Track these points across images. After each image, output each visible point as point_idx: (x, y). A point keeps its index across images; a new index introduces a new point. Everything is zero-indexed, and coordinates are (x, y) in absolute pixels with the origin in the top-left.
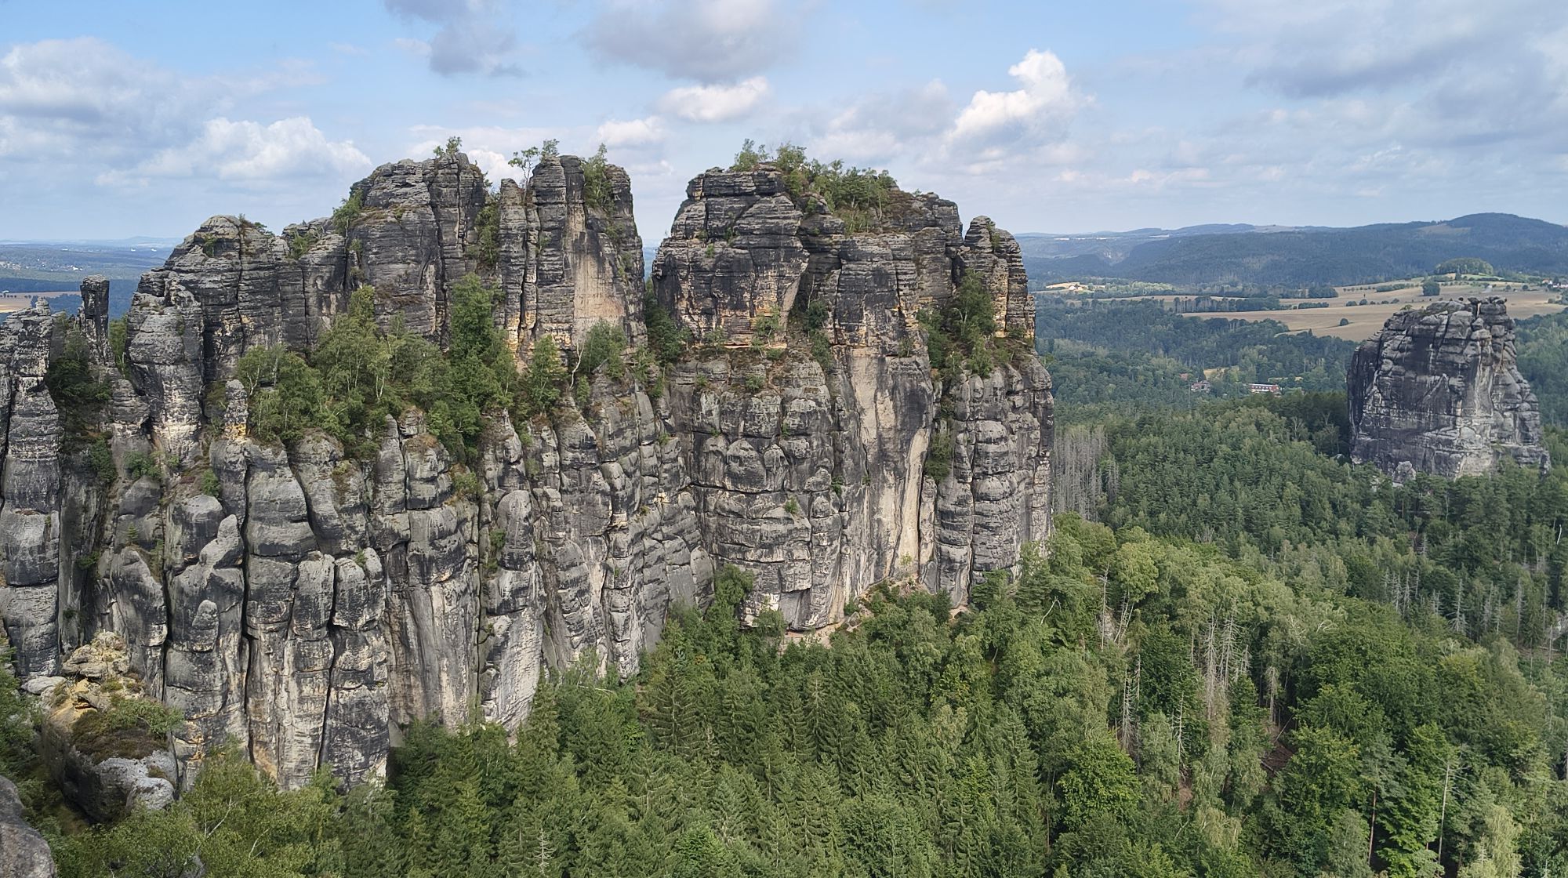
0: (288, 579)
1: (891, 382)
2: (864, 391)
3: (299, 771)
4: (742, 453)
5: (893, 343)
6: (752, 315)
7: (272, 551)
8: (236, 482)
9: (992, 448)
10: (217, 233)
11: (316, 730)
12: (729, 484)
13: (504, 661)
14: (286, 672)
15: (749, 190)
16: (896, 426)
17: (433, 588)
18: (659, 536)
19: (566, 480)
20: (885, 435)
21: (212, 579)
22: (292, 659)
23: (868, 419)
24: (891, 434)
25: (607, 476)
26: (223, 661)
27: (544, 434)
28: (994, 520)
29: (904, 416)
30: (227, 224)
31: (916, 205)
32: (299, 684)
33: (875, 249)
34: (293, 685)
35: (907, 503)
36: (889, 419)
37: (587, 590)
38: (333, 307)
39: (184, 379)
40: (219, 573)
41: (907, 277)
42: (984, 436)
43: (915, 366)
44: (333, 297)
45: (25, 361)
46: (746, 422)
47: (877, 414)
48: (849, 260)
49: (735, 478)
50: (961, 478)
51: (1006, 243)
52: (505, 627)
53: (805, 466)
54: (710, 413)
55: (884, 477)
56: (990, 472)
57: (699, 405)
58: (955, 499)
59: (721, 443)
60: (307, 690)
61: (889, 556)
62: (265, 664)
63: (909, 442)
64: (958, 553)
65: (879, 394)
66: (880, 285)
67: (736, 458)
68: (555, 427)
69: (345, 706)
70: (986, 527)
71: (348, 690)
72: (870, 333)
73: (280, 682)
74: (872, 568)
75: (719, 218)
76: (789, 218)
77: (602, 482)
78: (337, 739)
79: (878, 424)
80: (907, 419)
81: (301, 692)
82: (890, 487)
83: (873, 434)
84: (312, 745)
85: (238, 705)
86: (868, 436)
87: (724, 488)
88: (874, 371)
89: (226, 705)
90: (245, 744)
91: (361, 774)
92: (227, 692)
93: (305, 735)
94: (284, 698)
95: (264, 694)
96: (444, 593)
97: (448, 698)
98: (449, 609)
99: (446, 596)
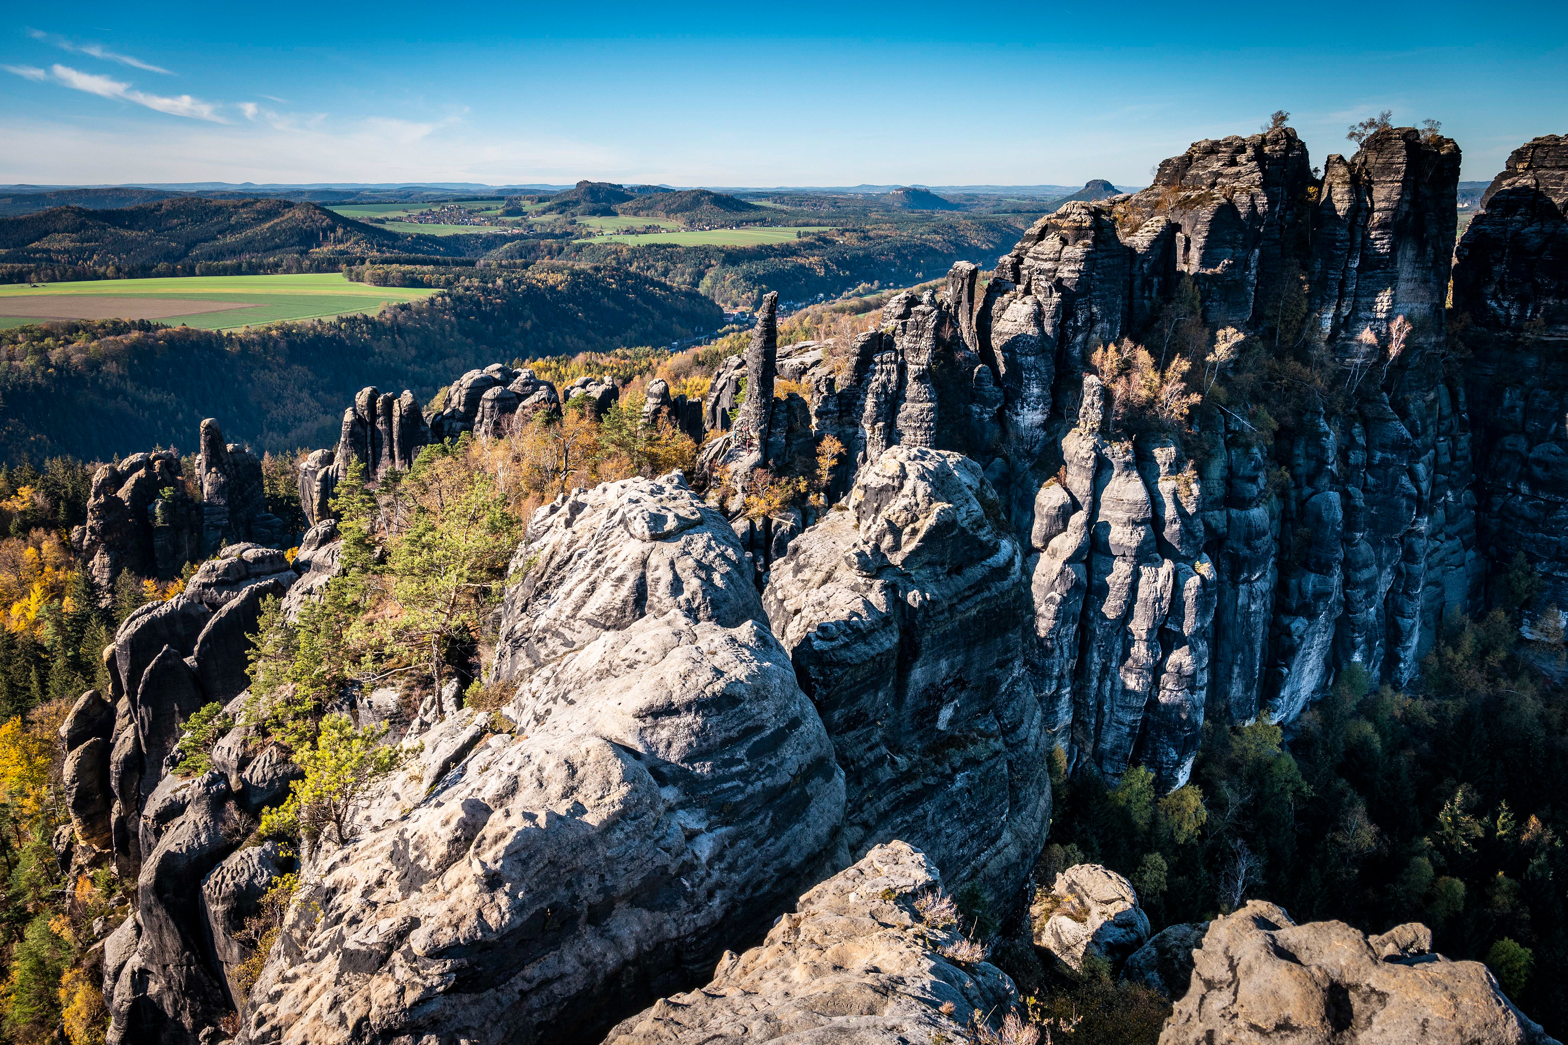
0: (1129, 580)
3: (1114, 754)
4: (1550, 458)
8: (1087, 478)
11: (1135, 721)
12: (1524, 488)
13: (1296, 662)
14: (1114, 665)
17: (1242, 587)
18: (1442, 536)
19: (1371, 479)
21: (1062, 572)
22: (1120, 654)
25: (1414, 478)
26: (1061, 648)
27: (1356, 431)
30: (1083, 212)
34: (1119, 679)
37: (1374, 592)
38: (1155, 290)
39: (1043, 369)
40: (1067, 568)
44: (1156, 280)
45: (914, 350)
49: (1535, 484)
52: (1302, 628)
54: (1512, 409)
57: (1500, 400)
59: (1522, 444)
60: (1132, 685)
62: (1095, 654)
67: (1539, 462)
68: (1365, 424)
69: (1166, 705)
71: (1171, 690)
73: (1107, 673)
77: (1409, 485)
78: (1153, 733)
81: (1126, 686)
84: (1129, 734)
85: (1069, 690)
87: (1516, 491)
89: (1059, 688)
90: (1069, 722)
91: (1173, 769)
92: (1061, 677)
93: (1122, 724)
94: (1108, 688)
95: (1091, 681)
96: (1251, 592)
97: (1236, 690)
98: (1253, 607)
99: (1251, 596)
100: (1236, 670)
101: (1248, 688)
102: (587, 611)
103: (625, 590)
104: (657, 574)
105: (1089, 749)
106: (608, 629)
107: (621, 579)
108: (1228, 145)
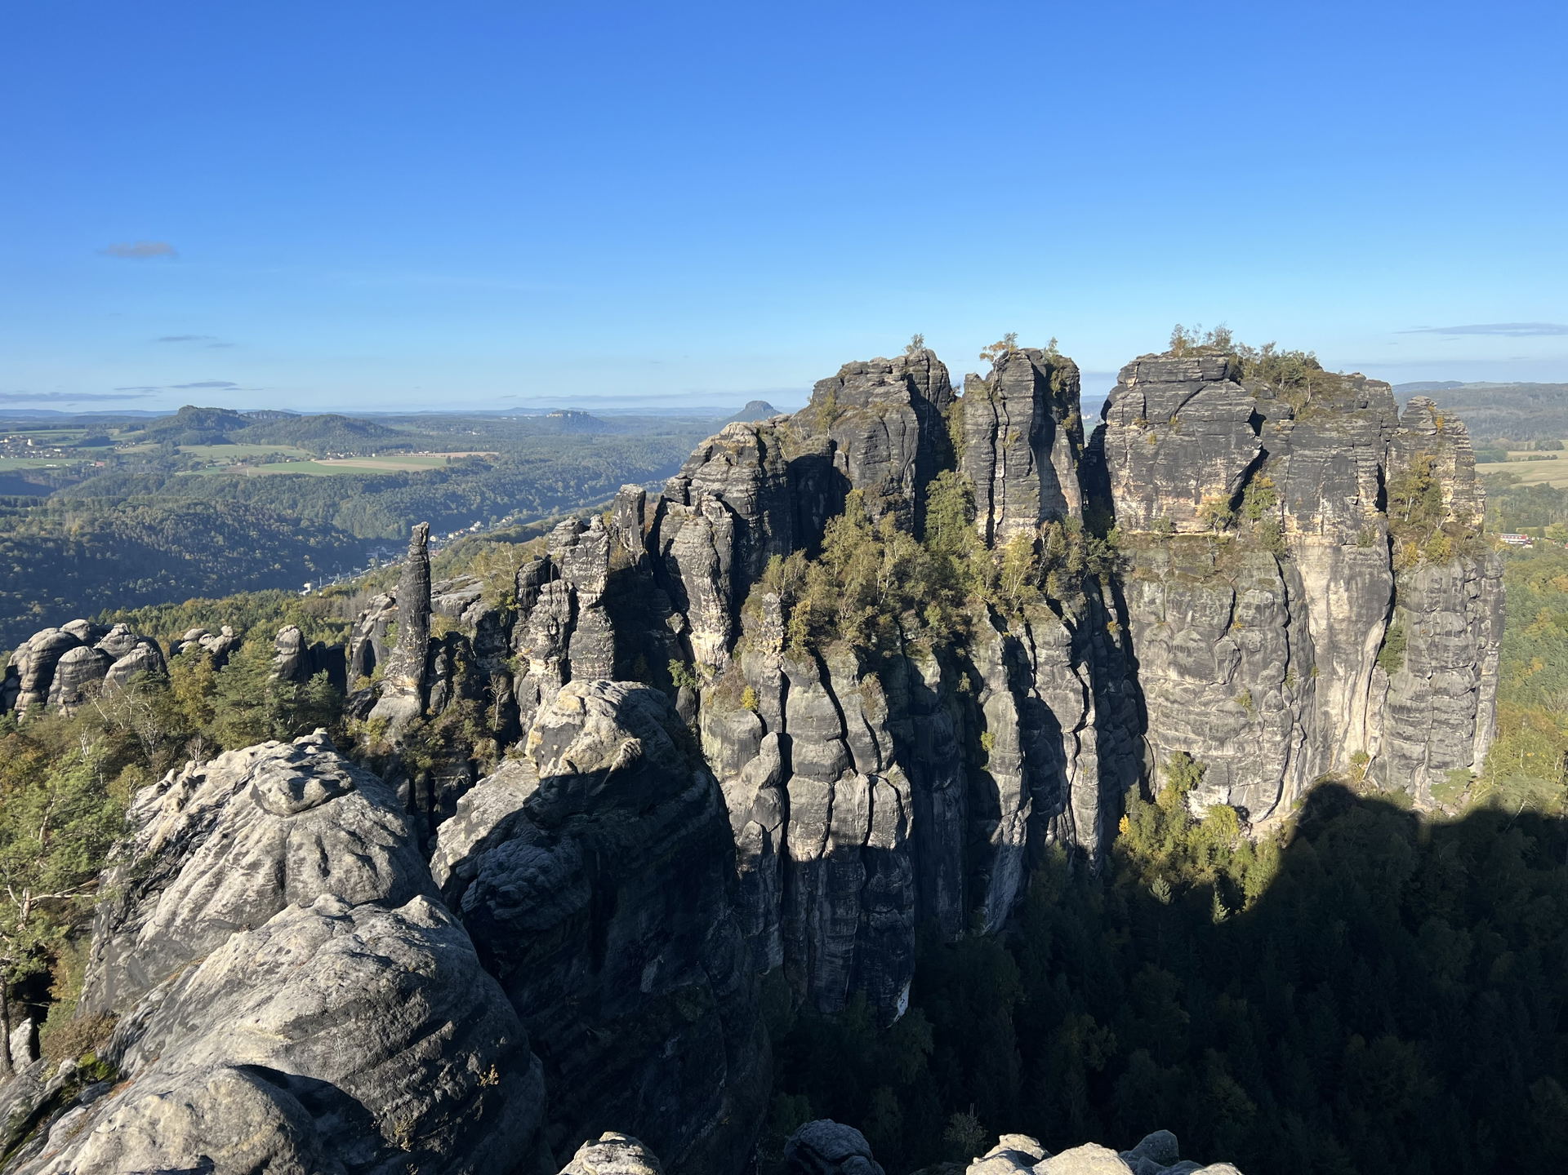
0: (827, 800)
1: (1347, 572)
2: (1314, 581)
3: (830, 991)
4: (1192, 644)
5: (1351, 532)
6: (1197, 503)
7: (811, 770)
8: (774, 698)
9: (1454, 642)
10: (738, 441)
11: (847, 952)
12: (1173, 674)
13: (996, 866)
14: (820, 893)
15: (1195, 376)
16: (1349, 619)
17: (936, 795)
18: (1109, 727)
19: (1040, 677)
20: (1337, 626)
21: (758, 798)
22: (825, 879)
23: (1318, 610)
24: (1344, 625)
25: (1078, 673)
26: (765, 881)
27: (1019, 632)
28: (1455, 716)
29: (1361, 607)
30: (746, 432)
31: (1346, 386)
32: (833, 906)
33: (1334, 434)
34: (827, 907)
35: (1357, 696)
36: (1341, 610)
37: (1057, 788)
38: (821, 506)
40: (764, 793)
41: (1368, 464)
42: (1442, 628)
43: (1376, 557)
44: (821, 496)
45: (585, 578)
46: (1195, 611)
47: (1328, 604)
48: (1304, 446)
49: (1182, 670)
50: (1419, 672)
51: (1451, 425)
53: (1258, 657)
54: (1152, 601)
55: (1334, 669)
56: (1450, 666)
57: (1141, 593)
58: (1411, 694)
59: (1165, 633)
60: (840, 911)
61: (1335, 747)
62: (800, 884)
63: (1365, 634)
64: (1416, 750)
65: (1332, 585)
66: (1339, 473)
67: (1181, 648)
68: (1029, 624)
69: (876, 929)
70: (1446, 723)
71: (880, 913)
72: (1326, 522)
73: (814, 901)
74: (1318, 761)
75: (1160, 405)
76: (1242, 404)
77: (1074, 679)
78: (867, 962)
79: (1330, 614)
80: (1364, 611)
81: (834, 913)
82: (1339, 680)
83: (1323, 624)
84: (843, 967)
85: (777, 926)
86: (1317, 626)
87: (1167, 678)
88: (1328, 560)
89: (766, 926)
90: (780, 962)
91: (891, 999)
92: (768, 912)
93: (836, 957)
94: (817, 918)
95: (798, 913)
96: (945, 800)
97: (943, 903)
98: (949, 815)
99: (947, 803)
100: (940, 882)
101: (953, 901)
102: (211, 910)
103: (260, 878)
104: (302, 854)
105: (804, 990)
106: (237, 929)
107: (254, 866)
108: (875, 366)
